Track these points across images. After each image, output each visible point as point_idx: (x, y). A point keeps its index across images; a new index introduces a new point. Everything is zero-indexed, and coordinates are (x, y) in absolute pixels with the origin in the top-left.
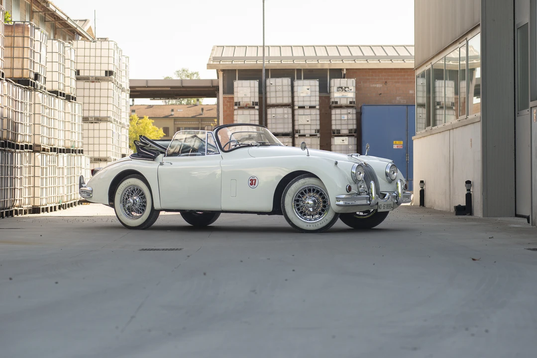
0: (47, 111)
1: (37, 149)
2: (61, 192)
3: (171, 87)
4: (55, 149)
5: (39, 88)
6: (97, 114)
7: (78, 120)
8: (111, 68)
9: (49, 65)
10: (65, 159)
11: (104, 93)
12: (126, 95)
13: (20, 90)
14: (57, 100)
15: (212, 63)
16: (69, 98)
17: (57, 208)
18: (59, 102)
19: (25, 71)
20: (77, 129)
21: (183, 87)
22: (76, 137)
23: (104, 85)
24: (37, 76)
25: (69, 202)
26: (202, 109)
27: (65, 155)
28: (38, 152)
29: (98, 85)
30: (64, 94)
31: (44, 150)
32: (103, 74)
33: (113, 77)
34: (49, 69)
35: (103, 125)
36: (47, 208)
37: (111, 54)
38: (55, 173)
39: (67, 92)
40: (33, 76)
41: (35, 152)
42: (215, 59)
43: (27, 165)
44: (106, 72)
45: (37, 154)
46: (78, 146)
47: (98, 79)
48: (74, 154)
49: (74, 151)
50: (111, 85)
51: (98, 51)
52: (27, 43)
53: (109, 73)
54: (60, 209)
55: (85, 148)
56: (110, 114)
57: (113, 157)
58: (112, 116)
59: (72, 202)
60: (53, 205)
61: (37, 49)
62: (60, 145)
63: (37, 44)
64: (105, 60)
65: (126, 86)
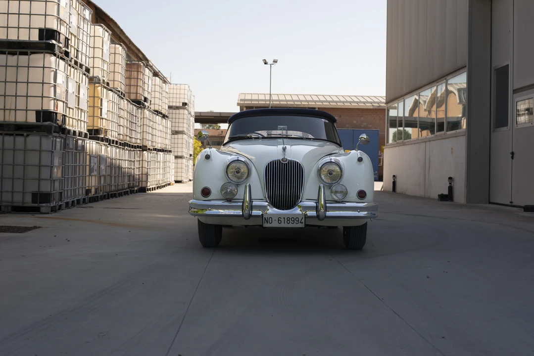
0: (152, 123)
1: (144, 148)
2: (159, 178)
3: (214, 117)
4: (155, 149)
5: (147, 107)
6: (177, 129)
7: (169, 132)
8: (186, 101)
9: (153, 93)
10: (161, 156)
11: (181, 116)
12: (193, 119)
13: (135, 108)
14: (157, 117)
15: (240, 102)
16: (164, 116)
17: (156, 188)
18: (158, 118)
19: (138, 95)
20: (169, 137)
21: (221, 117)
22: (168, 142)
23: (181, 111)
24: (146, 100)
25: (163, 184)
26: (222, 132)
27: (161, 153)
28: (146, 150)
29: (177, 111)
30: (162, 113)
31: (149, 149)
32: (181, 105)
33: (186, 106)
34: (153, 96)
35: (180, 136)
36: (150, 188)
37: (186, 92)
38: (155, 165)
39: (163, 112)
40: (143, 99)
41: (143, 150)
42: (241, 100)
43: (138, 159)
44: (183, 103)
45: (145, 152)
46: (168, 148)
47: (177, 108)
48: (166, 153)
49: (166, 151)
50: (186, 112)
51: (178, 90)
52: (141, 76)
53: (185, 104)
54: (157, 189)
55: (172, 150)
56: (185, 129)
57: (185, 156)
58: (185, 131)
59: (165, 184)
60: (154, 186)
61: (146, 81)
62: (159, 146)
63: (146, 78)
64: (182, 96)
65: (193, 114)
